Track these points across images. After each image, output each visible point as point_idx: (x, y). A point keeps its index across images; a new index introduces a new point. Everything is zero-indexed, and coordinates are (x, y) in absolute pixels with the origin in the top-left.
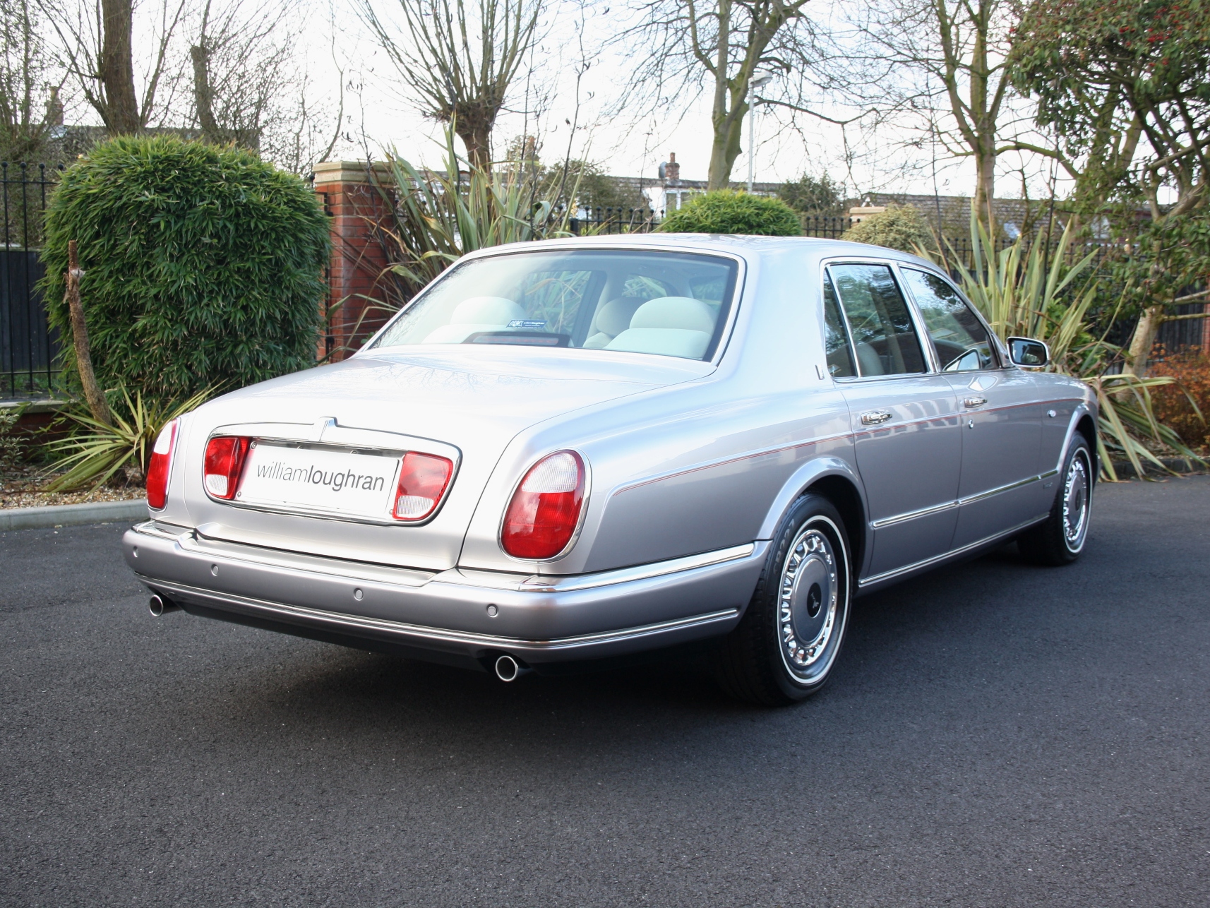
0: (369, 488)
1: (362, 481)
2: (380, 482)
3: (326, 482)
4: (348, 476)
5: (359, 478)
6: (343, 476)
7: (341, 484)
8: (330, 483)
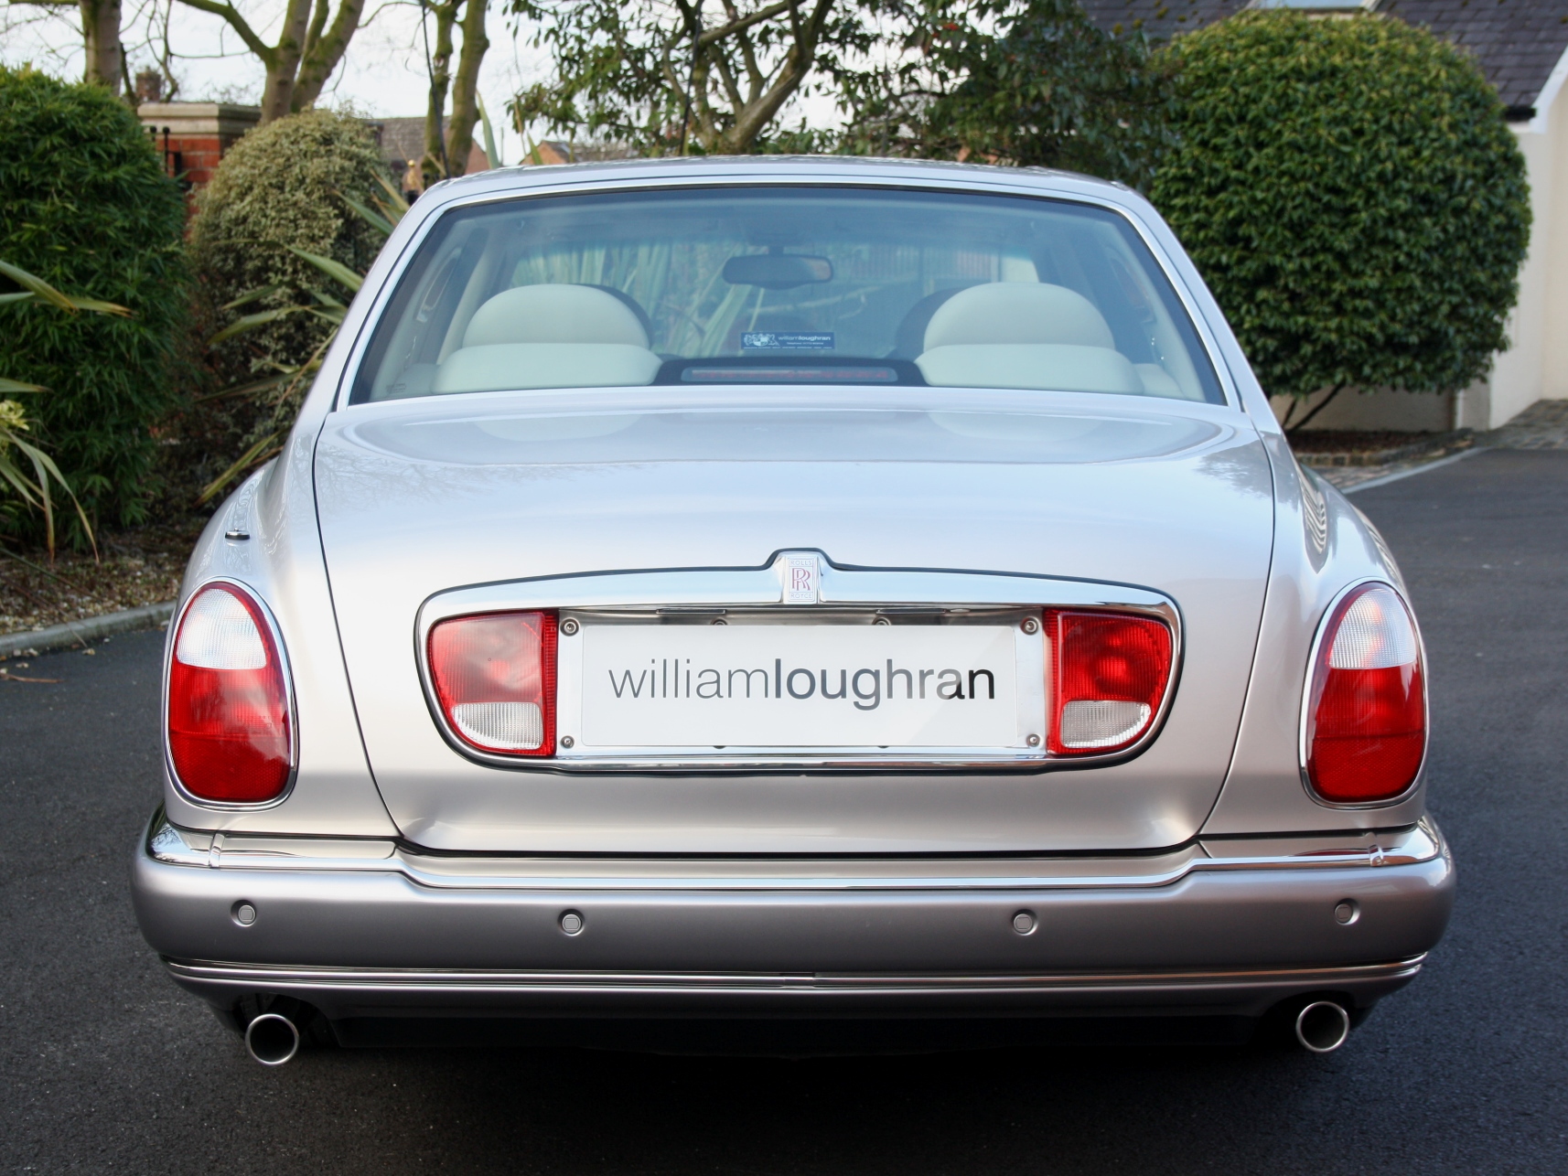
0: (959, 694)
1: (932, 682)
2: (982, 681)
3: (830, 691)
4: (891, 675)
5: (923, 675)
6: (876, 674)
7: (877, 694)
8: (843, 693)
